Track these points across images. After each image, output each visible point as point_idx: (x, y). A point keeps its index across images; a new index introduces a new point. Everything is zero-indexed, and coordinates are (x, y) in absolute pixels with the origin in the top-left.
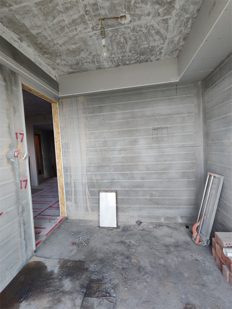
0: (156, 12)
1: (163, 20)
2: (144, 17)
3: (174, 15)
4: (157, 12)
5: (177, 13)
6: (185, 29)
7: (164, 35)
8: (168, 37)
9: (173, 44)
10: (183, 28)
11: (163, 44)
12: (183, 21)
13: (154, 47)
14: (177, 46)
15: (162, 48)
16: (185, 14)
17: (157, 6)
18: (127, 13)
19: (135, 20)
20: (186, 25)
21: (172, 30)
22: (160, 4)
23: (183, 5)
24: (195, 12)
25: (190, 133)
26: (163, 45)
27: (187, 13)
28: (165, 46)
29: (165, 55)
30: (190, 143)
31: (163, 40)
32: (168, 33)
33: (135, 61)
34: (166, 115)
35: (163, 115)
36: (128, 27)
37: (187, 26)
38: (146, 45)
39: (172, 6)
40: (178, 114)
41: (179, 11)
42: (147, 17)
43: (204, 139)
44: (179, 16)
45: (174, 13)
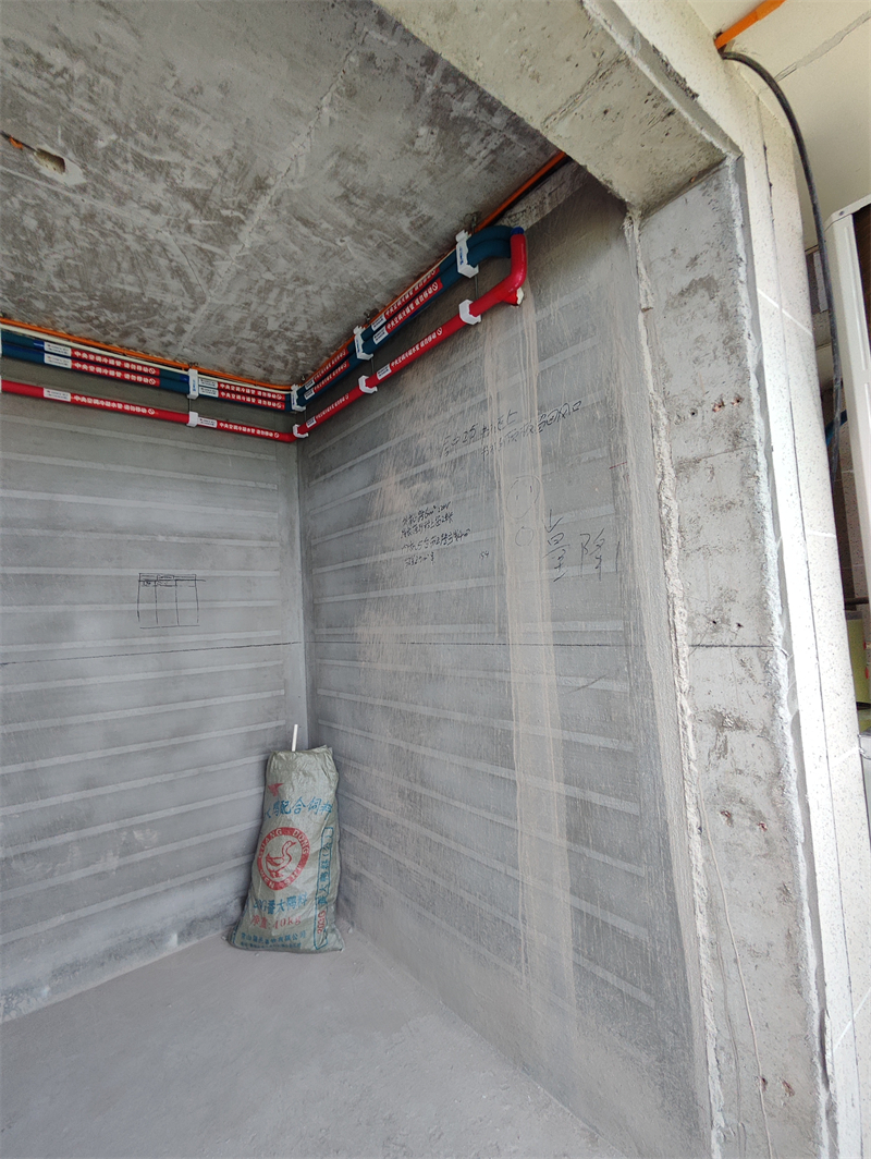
0: (182, 218)
1: (201, 249)
2: (136, 205)
3: (233, 255)
4: (186, 220)
5: (244, 257)
6: (260, 304)
7: (198, 289)
8: (209, 299)
9: (221, 323)
10: (255, 300)
11: (193, 311)
12: (257, 281)
13: (160, 305)
14: (232, 333)
15: (188, 320)
16: (265, 268)
17: (187, 206)
18: (70, 154)
19: (99, 196)
20: (262, 295)
21: (224, 289)
22: (196, 206)
23: (261, 247)
24: (288, 277)
25: (268, 603)
26: (192, 315)
27: (269, 270)
28: (198, 318)
29: (194, 342)
30: (267, 634)
31: (192, 301)
32: (210, 288)
33: (77, 314)
34: (191, 535)
35: (181, 535)
36: (68, 200)
37: (265, 299)
38: (130, 284)
39: (232, 232)
40: (232, 537)
41: (247, 253)
42: (147, 213)
43: (305, 623)
44: (249, 266)
45: (235, 249)
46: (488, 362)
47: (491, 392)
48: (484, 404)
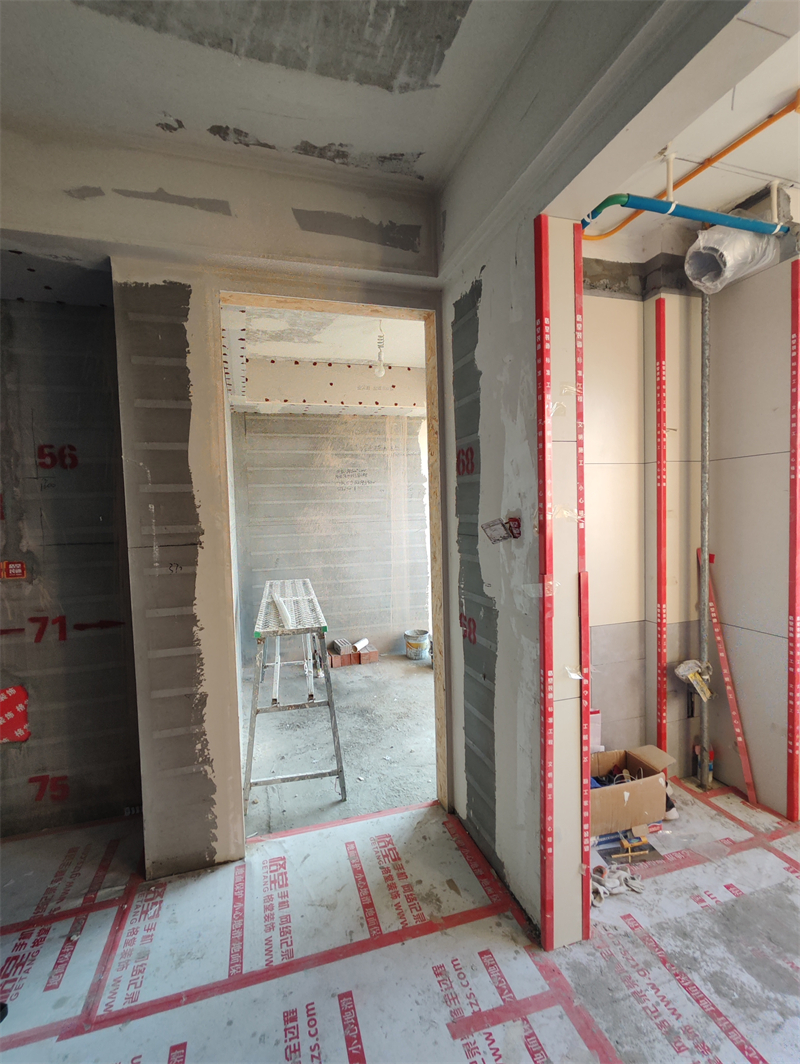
46: (387, 426)
47: (388, 436)
48: (385, 440)
